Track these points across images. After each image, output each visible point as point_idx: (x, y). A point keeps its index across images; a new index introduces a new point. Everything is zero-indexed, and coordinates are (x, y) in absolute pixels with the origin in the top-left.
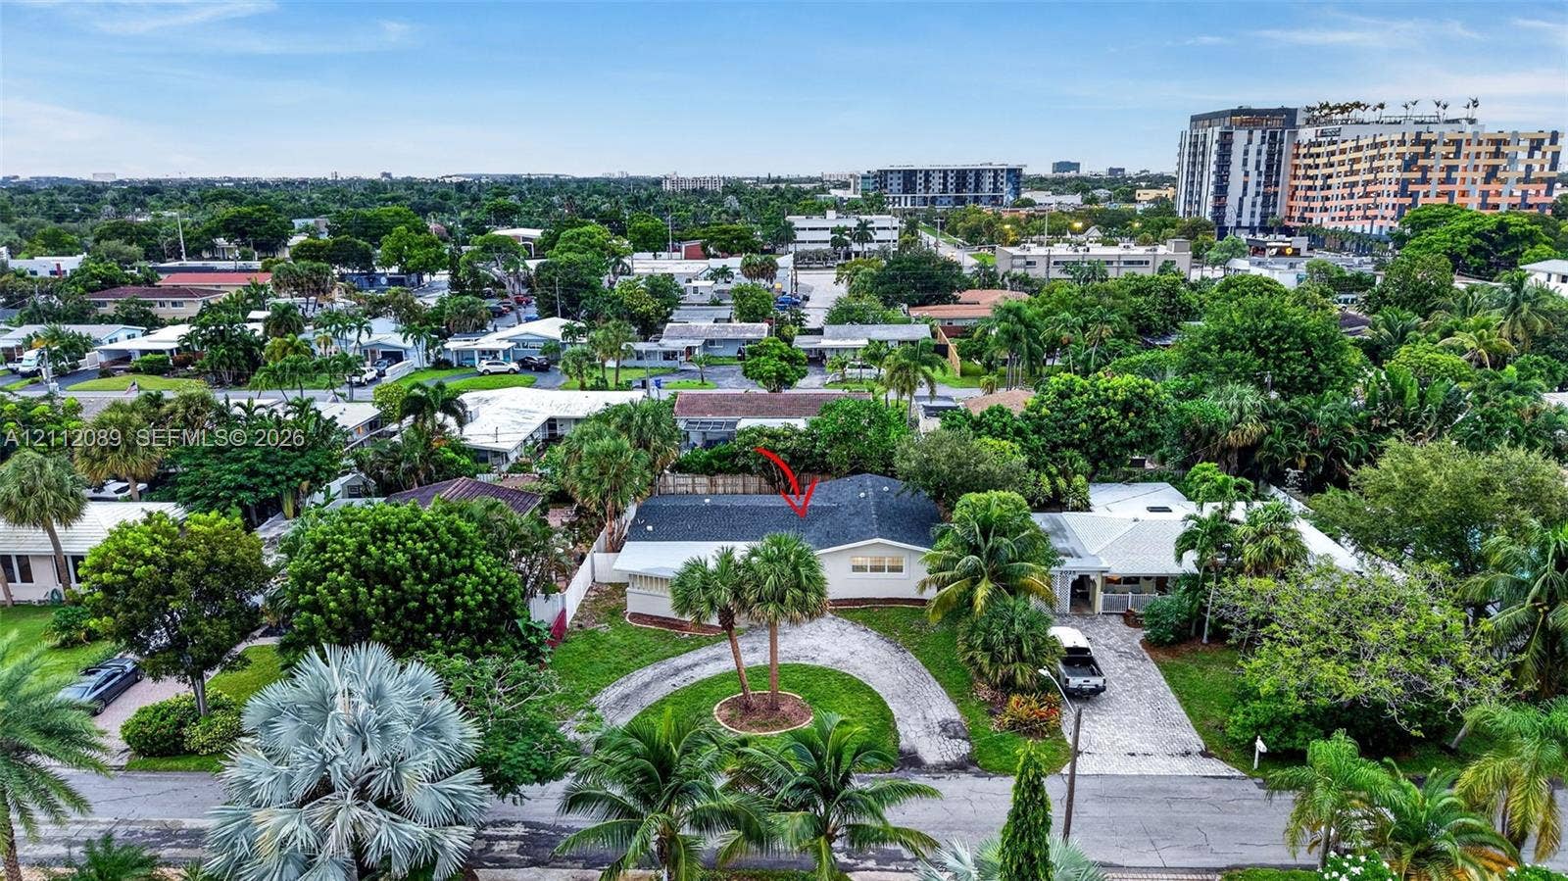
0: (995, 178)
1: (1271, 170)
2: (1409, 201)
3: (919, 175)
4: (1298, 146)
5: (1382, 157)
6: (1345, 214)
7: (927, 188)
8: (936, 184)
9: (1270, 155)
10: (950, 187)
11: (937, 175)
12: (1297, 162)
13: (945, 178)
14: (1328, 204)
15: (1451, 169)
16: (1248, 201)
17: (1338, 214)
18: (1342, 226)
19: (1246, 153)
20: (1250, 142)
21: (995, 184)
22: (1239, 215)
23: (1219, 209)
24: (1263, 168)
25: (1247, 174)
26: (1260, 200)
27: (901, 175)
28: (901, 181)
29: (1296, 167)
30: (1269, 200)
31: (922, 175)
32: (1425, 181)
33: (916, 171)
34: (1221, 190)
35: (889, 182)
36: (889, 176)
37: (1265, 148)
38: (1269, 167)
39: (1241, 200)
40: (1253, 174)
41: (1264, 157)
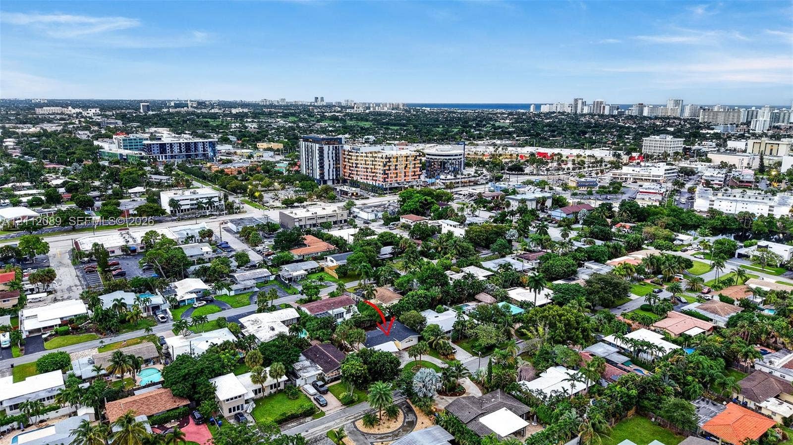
0: (203, 145)
1: (337, 160)
2: (386, 176)
3: (167, 145)
4: (345, 151)
5: (376, 161)
6: (365, 177)
7: (172, 152)
8: (176, 150)
9: (336, 155)
10: (183, 150)
11: (176, 146)
12: (345, 156)
13: (180, 147)
14: (358, 173)
15: (396, 165)
16: (331, 170)
17: (363, 177)
18: (365, 181)
19: (328, 154)
20: (329, 150)
21: (204, 148)
22: (329, 176)
23: (322, 174)
24: (334, 159)
25: (329, 161)
26: (334, 170)
27: (158, 146)
28: (158, 148)
29: (345, 158)
30: (337, 170)
31: (169, 145)
32: (389, 170)
33: (165, 144)
34: (322, 167)
35: (152, 149)
36: (152, 146)
37: (334, 152)
38: (336, 159)
39: (329, 170)
40: (331, 161)
41: (334, 155)
